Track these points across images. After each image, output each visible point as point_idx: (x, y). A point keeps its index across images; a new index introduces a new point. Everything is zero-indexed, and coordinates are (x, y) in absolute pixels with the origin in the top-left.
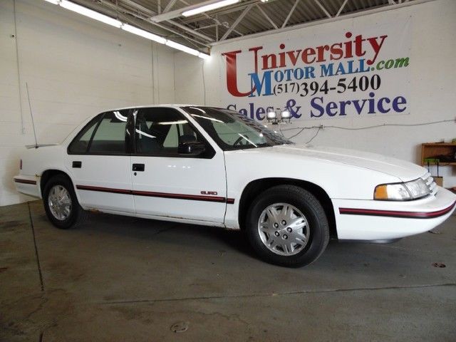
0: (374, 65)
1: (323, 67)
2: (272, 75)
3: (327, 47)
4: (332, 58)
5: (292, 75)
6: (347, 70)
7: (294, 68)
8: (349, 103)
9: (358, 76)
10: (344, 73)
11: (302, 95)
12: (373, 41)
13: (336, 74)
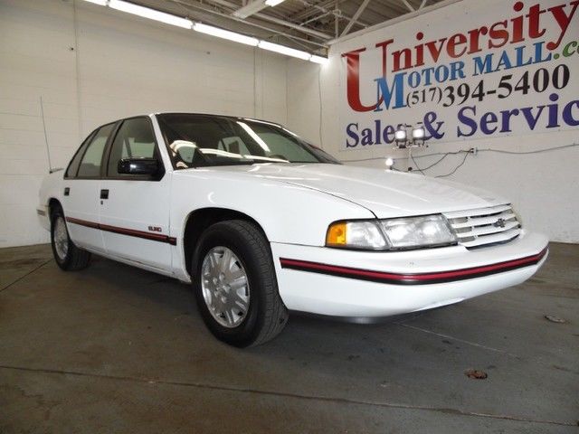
0: (559, 50)
1: (478, 60)
2: (406, 78)
3: (484, 30)
4: (491, 45)
5: (432, 75)
6: (513, 62)
7: (436, 66)
8: (516, 112)
9: (532, 69)
10: (509, 66)
11: (445, 105)
12: (558, 12)
13: (497, 70)
